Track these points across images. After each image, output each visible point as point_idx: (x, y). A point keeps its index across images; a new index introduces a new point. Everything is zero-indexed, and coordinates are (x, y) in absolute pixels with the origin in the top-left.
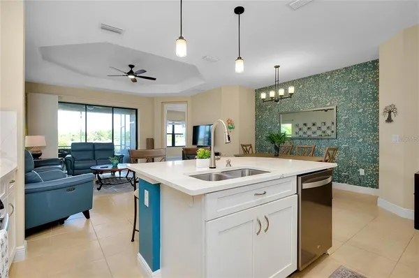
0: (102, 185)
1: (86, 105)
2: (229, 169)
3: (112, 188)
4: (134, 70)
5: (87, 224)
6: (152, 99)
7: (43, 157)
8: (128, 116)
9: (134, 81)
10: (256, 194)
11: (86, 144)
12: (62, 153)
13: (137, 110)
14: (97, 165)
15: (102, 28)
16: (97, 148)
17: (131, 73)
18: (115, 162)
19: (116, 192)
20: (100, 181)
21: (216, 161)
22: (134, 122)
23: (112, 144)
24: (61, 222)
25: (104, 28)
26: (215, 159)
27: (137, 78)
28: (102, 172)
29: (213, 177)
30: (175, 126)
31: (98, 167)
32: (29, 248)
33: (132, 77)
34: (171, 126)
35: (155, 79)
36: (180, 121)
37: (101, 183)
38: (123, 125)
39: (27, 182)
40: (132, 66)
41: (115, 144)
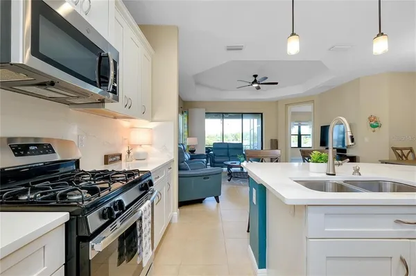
0: (232, 177)
1: (223, 113)
2: (356, 178)
3: (238, 181)
4: (258, 79)
5: (217, 206)
6: (276, 103)
7: (197, 152)
8: (256, 120)
9: (258, 88)
10: (398, 222)
11: (223, 143)
12: (208, 150)
13: (262, 114)
14: (229, 160)
15: (228, 50)
16: (230, 147)
17: (255, 82)
18: (242, 159)
19: (241, 185)
20: (230, 174)
21: (336, 167)
22: (260, 126)
23: (241, 144)
24: (200, 201)
25: (229, 49)
26: (334, 165)
27: (260, 85)
28: (232, 167)
29: (330, 186)
30: (302, 127)
31: (229, 163)
32: (180, 214)
33: (256, 85)
34: (297, 127)
35: (277, 83)
36: (306, 121)
37: (231, 175)
38: (252, 128)
39: (180, 169)
40: (255, 76)
41: (244, 144)
